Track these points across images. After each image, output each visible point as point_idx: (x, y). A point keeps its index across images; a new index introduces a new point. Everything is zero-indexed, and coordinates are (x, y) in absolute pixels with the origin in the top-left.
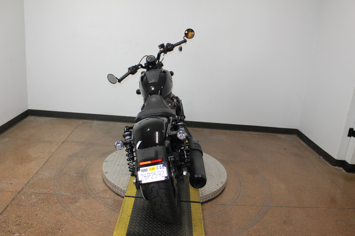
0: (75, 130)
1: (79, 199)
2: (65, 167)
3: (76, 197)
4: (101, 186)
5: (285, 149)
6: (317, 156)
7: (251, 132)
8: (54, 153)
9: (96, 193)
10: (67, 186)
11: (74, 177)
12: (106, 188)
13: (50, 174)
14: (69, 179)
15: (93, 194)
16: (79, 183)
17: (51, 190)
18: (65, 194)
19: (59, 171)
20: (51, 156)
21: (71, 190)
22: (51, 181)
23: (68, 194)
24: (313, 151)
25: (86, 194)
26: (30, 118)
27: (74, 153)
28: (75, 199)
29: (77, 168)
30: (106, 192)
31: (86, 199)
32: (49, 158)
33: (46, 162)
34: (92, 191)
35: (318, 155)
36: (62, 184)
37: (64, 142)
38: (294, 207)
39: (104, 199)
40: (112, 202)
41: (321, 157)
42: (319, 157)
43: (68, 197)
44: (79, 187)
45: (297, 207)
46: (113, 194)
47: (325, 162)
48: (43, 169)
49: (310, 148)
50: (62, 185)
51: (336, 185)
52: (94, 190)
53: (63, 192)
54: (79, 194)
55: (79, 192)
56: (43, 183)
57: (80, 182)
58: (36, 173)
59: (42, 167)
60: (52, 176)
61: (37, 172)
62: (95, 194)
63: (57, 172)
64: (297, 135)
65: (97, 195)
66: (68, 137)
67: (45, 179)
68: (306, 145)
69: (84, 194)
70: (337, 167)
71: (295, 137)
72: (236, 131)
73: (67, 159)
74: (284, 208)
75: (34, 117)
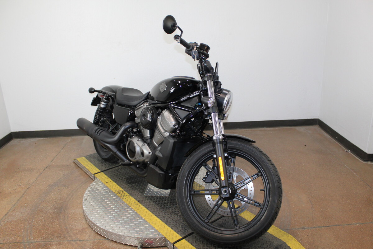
0: (62, 150)
1: (51, 246)
2: (41, 202)
3: (48, 243)
4: (80, 224)
5: (305, 145)
6: (344, 151)
7: (265, 129)
8: (32, 184)
9: (73, 234)
10: (40, 228)
11: (50, 214)
12: (86, 226)
13: (22, 213)
14: (43, 219)
15: (70, 237)
16: (54, 222)
17: (18, 237)
18: (35, 241)
19: (33, 208)
20: (29, 188)
21: (43, 234)
22: (22, 223)
23: (39, 240)
24: (338, 144)
25: (60, 237)
26: (15, 142)
27: (55, 181)
28: (46, 246)
29: (55, 201)
30: (85, 231)
31: (59, 245)
32: (25, 192)
33: (22, 197)
34: (68, 232)
35: (345, 149)
36: (34, 226)
37: (47, 167)
38: (319, 227)
39: (81, 241)
40: (90, 245)
41: (349, 151)
42: (347, 151)
43: (38, 245)
44: (54, 227)
45: (324, 227)
46: (93, 233)
47: (354, 157)
48: (15, 207)
49: (335, 141)
50: (34, 228)
51: (371, 187)
52: (71, 230)
53: (32, 238)
54: (52, 239)
55: (53, 235)
56: (12, 227)
57: (56, 220)
58: (6, 215)
59: (14, 205)
60: (24, 216)
61: (8, 212)
62: (71, 237)
63: (31, 209)
64: (318, 126)
65: (74, 237)
66: (53, 160)
67: (15, 221)
68: (331, 137)
69: (57, 237)
70: (369, 163)
71: (316, 128)
72: (247, 129)
73: (46, 190)
74: (306, 230)
75: (19, 140)
